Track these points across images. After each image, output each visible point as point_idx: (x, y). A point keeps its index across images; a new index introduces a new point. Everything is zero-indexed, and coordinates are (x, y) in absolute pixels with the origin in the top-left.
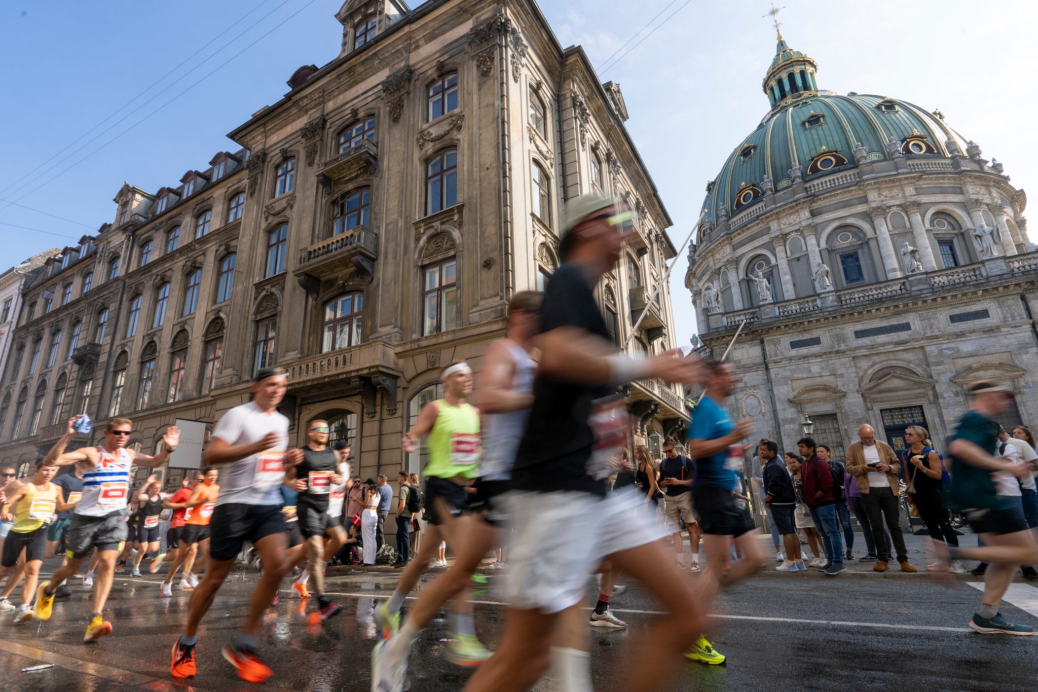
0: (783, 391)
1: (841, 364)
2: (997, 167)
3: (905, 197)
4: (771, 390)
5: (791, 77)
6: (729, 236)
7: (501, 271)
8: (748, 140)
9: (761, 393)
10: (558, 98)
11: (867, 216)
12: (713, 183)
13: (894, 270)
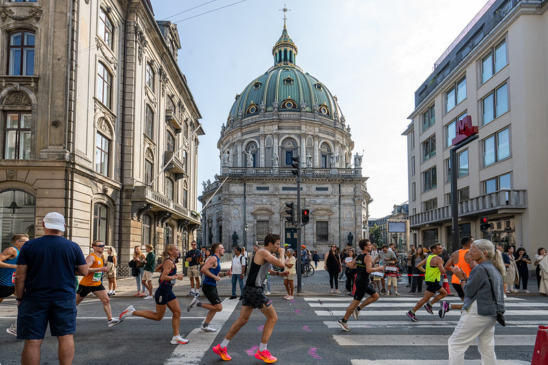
0: (250, 209)
1: (275, 200)
2: (349, 129)
3: (314, 132)
4: (245, 207)
5: (286, 51)
6: (241, 128)
7: (65, 131)
8: (259, 78)
9: (240, 208)
10: (126, 23)
11: (299, 136)
12: (239, 96)
13: (304, 163)
